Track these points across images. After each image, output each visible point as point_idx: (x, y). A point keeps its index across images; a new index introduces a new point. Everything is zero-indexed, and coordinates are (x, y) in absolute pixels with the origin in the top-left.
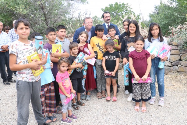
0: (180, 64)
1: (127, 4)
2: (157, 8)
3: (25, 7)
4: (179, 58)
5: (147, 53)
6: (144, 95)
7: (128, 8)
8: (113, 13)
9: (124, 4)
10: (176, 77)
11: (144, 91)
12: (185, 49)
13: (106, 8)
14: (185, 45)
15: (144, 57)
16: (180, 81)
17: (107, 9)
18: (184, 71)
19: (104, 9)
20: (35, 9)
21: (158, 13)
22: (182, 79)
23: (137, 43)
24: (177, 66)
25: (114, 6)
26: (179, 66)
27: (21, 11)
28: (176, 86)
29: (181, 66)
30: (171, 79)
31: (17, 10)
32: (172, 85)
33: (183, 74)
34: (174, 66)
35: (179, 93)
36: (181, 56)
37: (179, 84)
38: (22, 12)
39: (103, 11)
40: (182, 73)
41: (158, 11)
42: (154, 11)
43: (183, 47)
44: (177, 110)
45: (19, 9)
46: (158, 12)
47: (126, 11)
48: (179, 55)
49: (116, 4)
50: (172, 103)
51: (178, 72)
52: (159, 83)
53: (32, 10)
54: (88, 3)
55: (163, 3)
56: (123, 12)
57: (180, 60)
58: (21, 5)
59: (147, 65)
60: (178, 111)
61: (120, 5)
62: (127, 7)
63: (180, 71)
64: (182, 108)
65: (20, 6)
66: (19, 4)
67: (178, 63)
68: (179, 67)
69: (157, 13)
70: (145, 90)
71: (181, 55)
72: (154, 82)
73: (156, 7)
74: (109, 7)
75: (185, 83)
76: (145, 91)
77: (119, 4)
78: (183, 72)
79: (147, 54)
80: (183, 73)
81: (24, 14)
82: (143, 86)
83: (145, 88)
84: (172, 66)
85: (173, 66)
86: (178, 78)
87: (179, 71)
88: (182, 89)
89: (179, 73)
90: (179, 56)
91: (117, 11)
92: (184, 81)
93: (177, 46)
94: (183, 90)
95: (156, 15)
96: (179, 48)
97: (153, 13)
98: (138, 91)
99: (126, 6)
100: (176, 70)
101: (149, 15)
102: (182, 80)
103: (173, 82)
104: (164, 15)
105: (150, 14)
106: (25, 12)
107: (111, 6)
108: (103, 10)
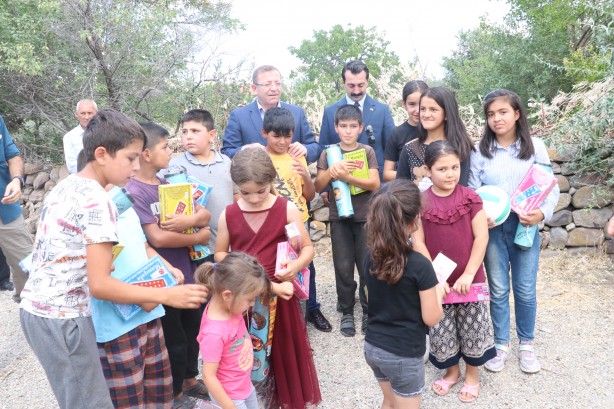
0: (573, 221)
1: (373, 29)
2: (468, 38)
3: (38, 51)
4: (568, 203)
5: (470, 197)
6: (470, 344)
7: (375, 41)
8: (329, 58)
9: (361, 30)
10: (563, 266)
11: (467, 332)
12: (584, 171)
13: (306, 43)
14: (585, 157)
15: (462, 212)
16: (578, 278)
17: (309, 49)
18: (586, 242)
19: (298, 48)
20: (70, 54)
21: (471, 56)
22: (583, 269)
23: (438, 164)
24: (564, 227)
25: (329, 36)
26: (569, 227)
27: (21, 65)
28: (567, 296)
29: (577, 227)
30: (548, 271)
31: (7, 61)
32: (555, 293)
33: (582, 253)
34: (553, 230)
35: (583, 319)
36: (572, 195)
37: (576, 289)
38: (25, 67)
39: (295, 55)
40: (580, 249)
41: (469, 49)
42: (456, 49)
43: (578, 167)
44: (589, 381)
45: (16, 58)
46: (469, 52)
47: (371, 51)
48: (567, 192)
49: (338, 29)
50: (567, 359)
51: (568, 247)
52: (520, 295)
53: (59, 58)
54: (243, 28)
55: (487, 23)
56: (359, 56)
57: (572, 207)
58: (20, 42)
59: (473, 238)
60: (593, 386)
61: (350, 33)
62: (372, 38)
63: (573, 244)
64: (605, 374)
65: (19, 47)
66: (12, 40)
67: (564, 219)
68: (570, 231)
69: (466, 54)
70: (471, 326)
71: (573, 190)
72: (503, 292)
73: (463, 37)
74: (314, 40)
75: (594, 283)
76: (472, 331)
77: (346, 29)
78: (585, 246)
79: (470, 200)
80: (585, 249)
81: (34, 73)
82: (462, 312)
83: (469, 320)
84: (546, 228)
85: (550, 227)
86: (571, 268)
87: (569, 243)
88: (590, 303)
89: (572, 251)
90: (568, 196)
91: (341, 51)
92: (591, 277)
93: (560, 163)
94: (593, 309)
95: (466, 61)
96: (564, 170)
97: (455, 54)
98: (442, 331)
99: (369, 34)
100: (560, 241)
101: (443, 62)
102: (582, 274)
103: (557, 284)
104: (497, 61)
105: (445, 58)
106: (36, 67)
107: (320, 37)
108: (296, 51)
